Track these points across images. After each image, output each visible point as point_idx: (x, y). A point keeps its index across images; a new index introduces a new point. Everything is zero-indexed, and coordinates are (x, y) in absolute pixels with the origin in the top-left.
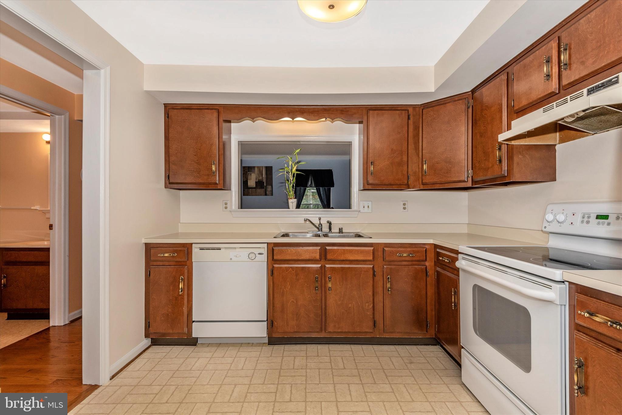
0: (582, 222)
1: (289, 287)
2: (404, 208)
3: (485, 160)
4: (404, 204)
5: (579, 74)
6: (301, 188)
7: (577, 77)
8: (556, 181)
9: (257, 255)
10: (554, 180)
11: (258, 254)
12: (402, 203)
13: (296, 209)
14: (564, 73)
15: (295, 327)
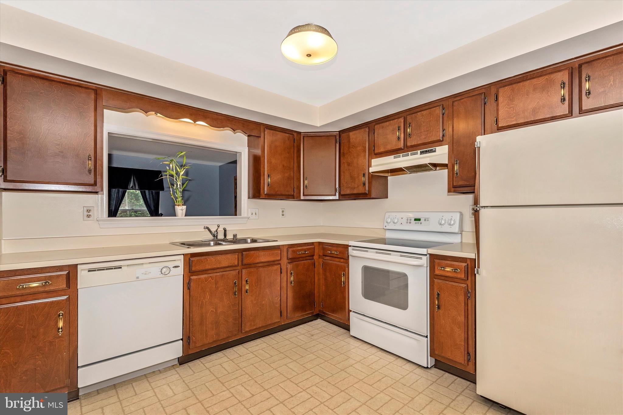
0: (407, 222)
1: (208, 298)
2: (283, 215)
3: (352, 182)
4: (283, 212)
5: (417, 142)
6: (119, 190)
7: (416, 143)
8: (388, 198)
9: (172, 269)
10: (387, 197)
11: (173, 267)
12: (281, 211)
13: (185, 216)
14: (408, 139)
15: (215, 336)
